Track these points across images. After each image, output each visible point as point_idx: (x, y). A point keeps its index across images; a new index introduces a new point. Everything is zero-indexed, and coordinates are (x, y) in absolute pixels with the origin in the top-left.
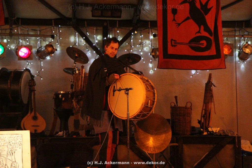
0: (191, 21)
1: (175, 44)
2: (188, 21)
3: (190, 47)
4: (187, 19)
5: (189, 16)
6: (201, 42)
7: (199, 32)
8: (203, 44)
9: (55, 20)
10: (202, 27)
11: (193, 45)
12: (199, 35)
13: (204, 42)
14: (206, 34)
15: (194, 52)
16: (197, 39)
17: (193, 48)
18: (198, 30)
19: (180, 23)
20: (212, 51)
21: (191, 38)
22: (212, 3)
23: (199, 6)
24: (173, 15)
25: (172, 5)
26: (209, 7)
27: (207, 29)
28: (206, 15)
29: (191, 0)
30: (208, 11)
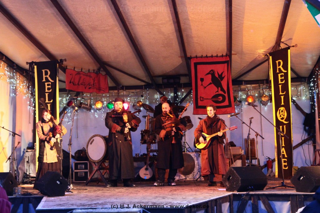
0: (213, 85)
1: (203, 99)
2: (210, 85)
3: (212, 101)
4: (210, 84)
5: (211, 82)
6: (219, 97)
7: (218, 91)
8: (220, 99)
9: (145, 86)
10: (219, 88)
11: (214, 99)
13: (221, 98)
14: (222, 93)
15: (215, 104)
16: (216, 96)
17: (214, 101)
18: (217, 91)
19: (205, 86)
20: (226, 103)
21: (213, 96)
22: (225, 74)
23: (217, 76)
24: (201, 82)
25: (201, 76)
26: (223, 76)
27: (222, 90)
28: (222, 81)
29: (212, 73)
30: (222, 78)
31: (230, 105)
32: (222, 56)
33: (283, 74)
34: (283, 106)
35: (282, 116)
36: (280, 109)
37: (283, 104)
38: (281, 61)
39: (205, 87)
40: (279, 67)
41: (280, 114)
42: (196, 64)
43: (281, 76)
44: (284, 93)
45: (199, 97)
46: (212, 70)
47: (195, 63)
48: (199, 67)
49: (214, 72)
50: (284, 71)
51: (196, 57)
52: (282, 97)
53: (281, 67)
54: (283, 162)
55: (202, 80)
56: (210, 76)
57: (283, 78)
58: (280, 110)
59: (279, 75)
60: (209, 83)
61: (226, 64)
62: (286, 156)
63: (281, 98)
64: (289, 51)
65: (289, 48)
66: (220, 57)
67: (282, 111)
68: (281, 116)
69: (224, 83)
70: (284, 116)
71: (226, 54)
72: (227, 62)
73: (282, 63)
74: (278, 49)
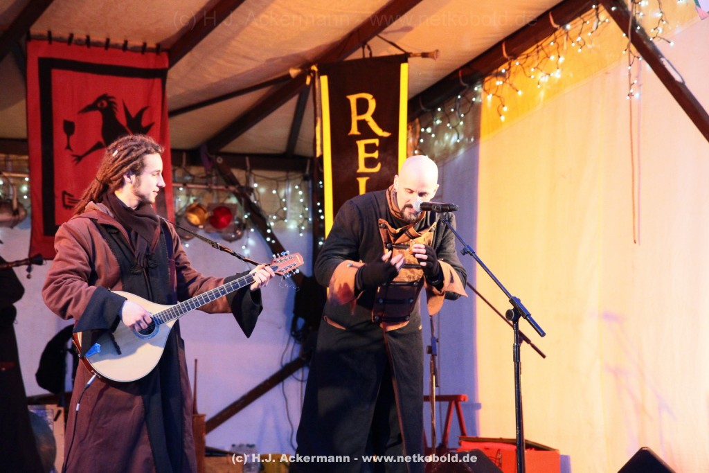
4: (98, 146)
5: (101, 140)
22: (151, 115)
24: (65, 136)
25: (63, 111)
26: (144, 123)
29: (105, 106)
32: (144, 49)
33: (376, 141)
38: (369, 97)
40: (362, 117)
42: (47, 65)
43: (369, 148)
45: (58, 193)
46: (105, 97)
47: (41, 60)
48: (59, 76)
49: (111, 105)
50: (379, 132)
51: (50, 38)
53: (368, 117)
55: (69, 128)
56: (96, 118)
57: (376, 155)
59: (361, 145)
60: (91, 144)
61: (157, 82)
64: (404, 67)
65: (405, 57)
66: (134, 49)
71: (158, 45)
72: (162, 74)
73: (372, 105)
74: (357, 55)
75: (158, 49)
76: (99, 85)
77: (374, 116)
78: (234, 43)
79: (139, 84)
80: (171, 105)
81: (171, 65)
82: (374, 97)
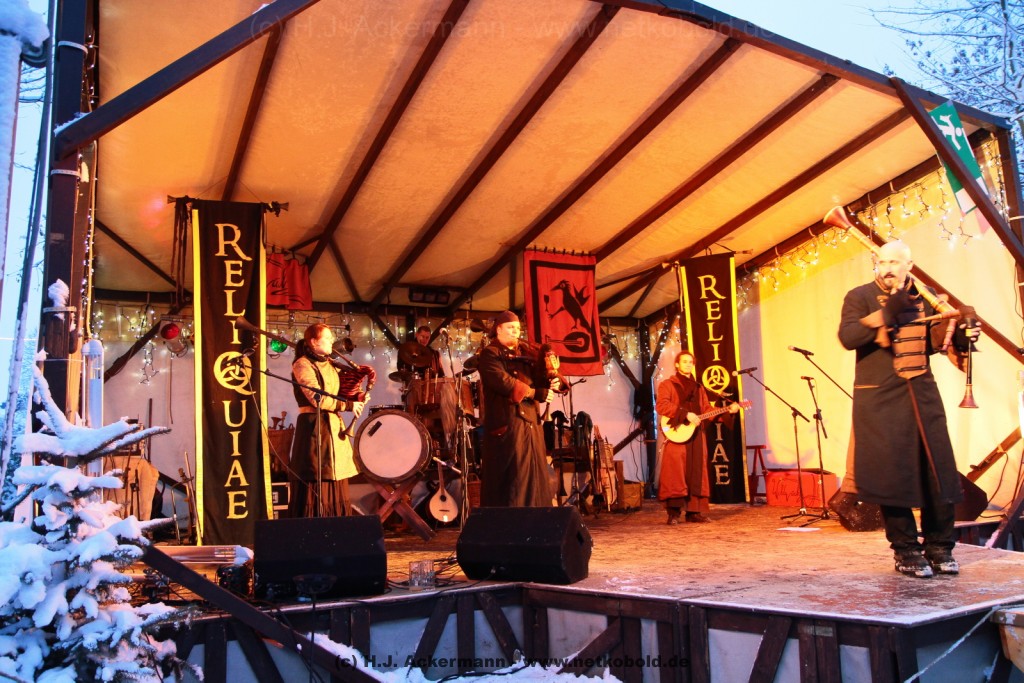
0: (565, 312)
2: (562, 312)
3: (564, 344)
4: (561, 309)
5: (563, 306)
6: (579, 340)
7: (575, 327)
8: (579, 343)
9: (346, 304)
10: (579, 321)
11: (568, 343)
12: (574, 330)
13: (582, 341)
14: (586, 332)
15: (569, 352)
16: (571, 337)
17: (566, 346)
18: (573, 325)
19: (553, 314)
20: (589, 353)
21: (565, 335)
22: (588, 290)
23: (574, 295)
24: (544, 304)
25: (544, 290)
26: (585, 296)
27: (584, 323)
28: (583, 304)
29: (564, 287)
30: (584, 301)
31: (595, 359)
32: (582, 255)
33: (718, 302)
34: (717, 363)
35: (716, 383)
36: (709, 368)
37: (717, 358)
38: (711, 277)
39: (552, 316)
40: (707, 289)
41: (711, 379)
42: (534, 265)
43: (714, 306)
44: (721, 339)
45: (543, 336)
46: (563, 282)
47: (531, 262)
48: (541, 271)
49: (567, 286)
50: (719, 296)
51: (535, 249)
52: (716, 346)
53: (712, 288)
54: (718, 470)
55: (547, 299)
56: (559, 294)
57: (718, 309)
58: (710, 372)
59: (709, 304)
60: (558, 309)
61: (591, 272)
62: (726, 460)
63: (713, 348)
64: (732, 260)
65: (732, 254)
66: (578, 255)
67: (716, 373)
68: (712, 382)
69: (589, 311)
70: (721, 381)
71: (590, 252)
72: (592, 268)
73: (714, 281)
74: (702, 254)
75: (590, 254)
76: (560, 275)
77: (716, 288)
78: (633, 249)
79: (581, 274)
80: (598, 284)
81: (597, 262)
82: (715, 277)
